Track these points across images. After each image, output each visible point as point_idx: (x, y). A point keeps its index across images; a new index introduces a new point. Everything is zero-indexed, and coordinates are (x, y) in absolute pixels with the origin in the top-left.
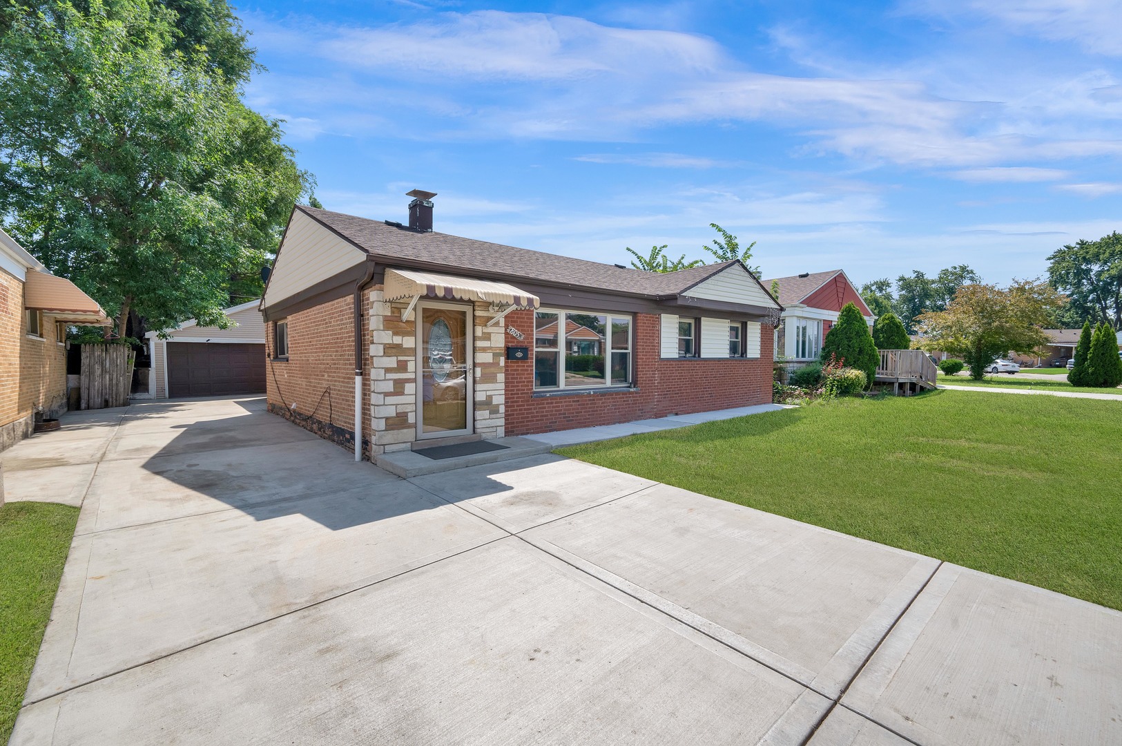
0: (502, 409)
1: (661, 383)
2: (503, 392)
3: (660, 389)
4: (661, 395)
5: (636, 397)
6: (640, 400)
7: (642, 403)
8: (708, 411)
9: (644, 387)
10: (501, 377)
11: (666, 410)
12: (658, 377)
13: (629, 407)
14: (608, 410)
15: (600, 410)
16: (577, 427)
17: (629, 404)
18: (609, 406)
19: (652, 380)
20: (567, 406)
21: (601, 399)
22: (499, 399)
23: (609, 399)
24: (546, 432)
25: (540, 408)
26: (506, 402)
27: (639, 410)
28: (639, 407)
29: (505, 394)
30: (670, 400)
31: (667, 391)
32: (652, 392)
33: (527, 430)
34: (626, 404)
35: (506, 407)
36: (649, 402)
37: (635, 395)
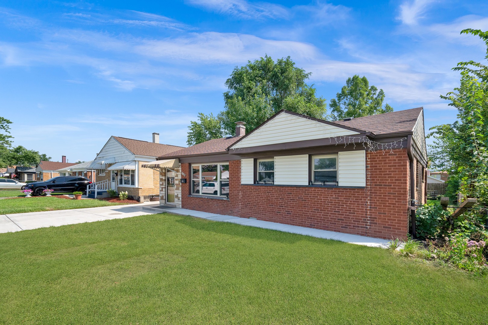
0: (181, 199)
1: (243, 198)
2: (181, 193)
3: (242, 201)
4: (244, 205)
5: (228, 203)
6: (231, 205)
7: (231, 207)
8: (285, 223)
9: (232, 199)
10: (180, 188)
11: (247, 214)
12: (241, 194)
13: (224, 208)
14: (214, 206)
15: (211, 206)
16: (202, 211)
17: (225, 206)
18: (215, 205)
19: (237, 196)
20: (199, 201)
21: (211, 201)
22: (180, 196)
23: (214, 202)
24: (192, 210)
25: (190, 201)
26: (182, 197)
27: (230, 210)
28: (230, 209)
29: (182, 194)
30: (250, 209)
31: (247, 203)
32: (237, 202)
33: (187, 207)
34: (223, 206)
35: (182, 198)
36: (235, 207)
37: (227, 202)
